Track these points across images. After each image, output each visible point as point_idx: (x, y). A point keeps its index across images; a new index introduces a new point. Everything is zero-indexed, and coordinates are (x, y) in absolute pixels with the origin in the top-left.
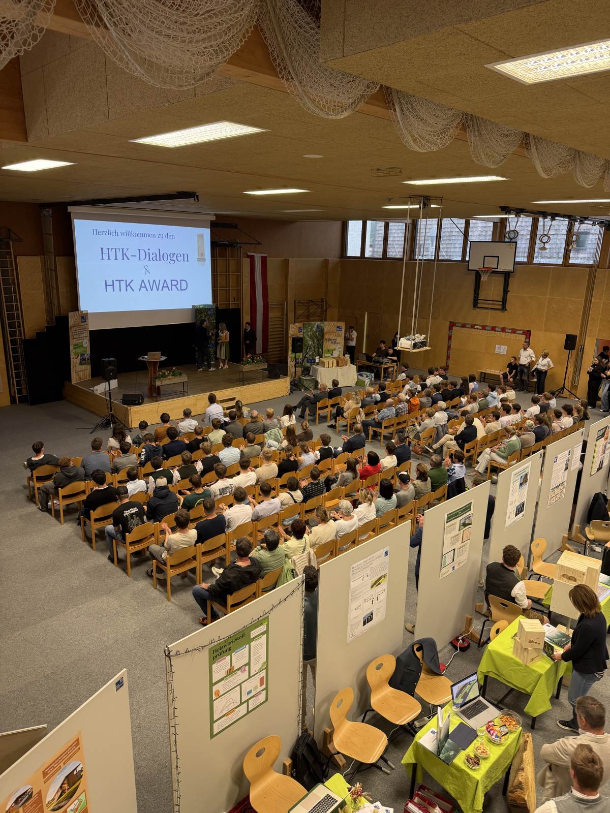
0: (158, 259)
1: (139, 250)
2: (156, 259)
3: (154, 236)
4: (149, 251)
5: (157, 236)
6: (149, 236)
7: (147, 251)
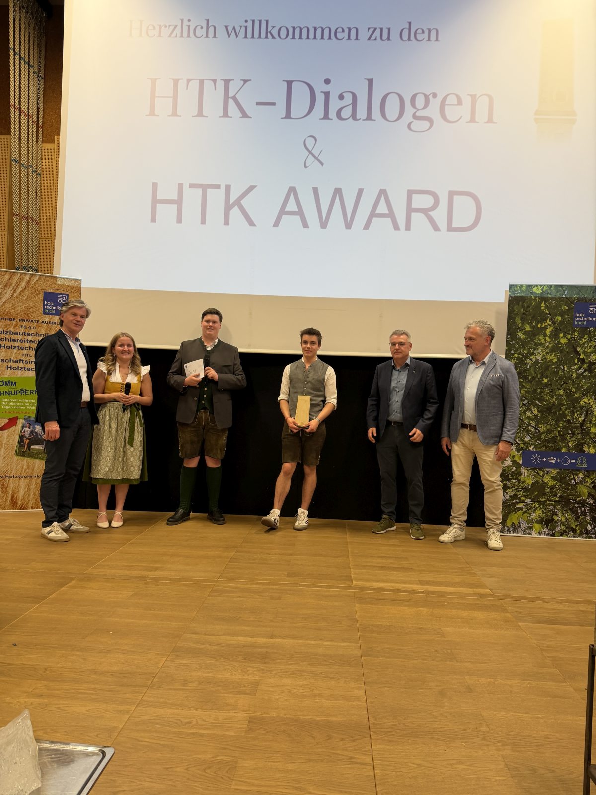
0: (362, 112)
1: (289, 84)
2: (354, 116)
3: (353, 33)
4: (326, 88)
5: (364, 34)
6: (333, 34)
7: (320, 88)
